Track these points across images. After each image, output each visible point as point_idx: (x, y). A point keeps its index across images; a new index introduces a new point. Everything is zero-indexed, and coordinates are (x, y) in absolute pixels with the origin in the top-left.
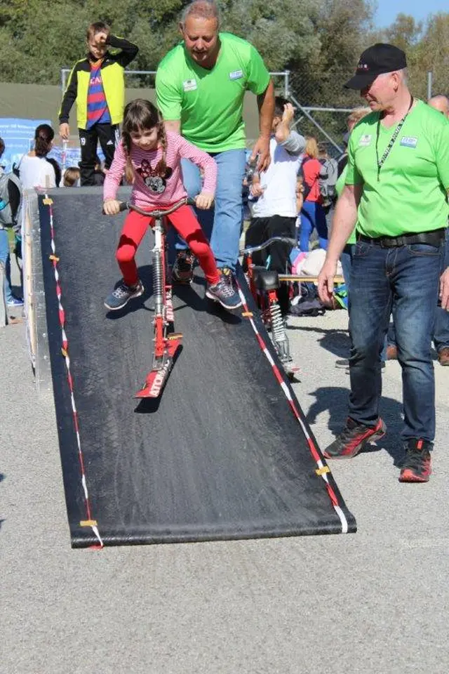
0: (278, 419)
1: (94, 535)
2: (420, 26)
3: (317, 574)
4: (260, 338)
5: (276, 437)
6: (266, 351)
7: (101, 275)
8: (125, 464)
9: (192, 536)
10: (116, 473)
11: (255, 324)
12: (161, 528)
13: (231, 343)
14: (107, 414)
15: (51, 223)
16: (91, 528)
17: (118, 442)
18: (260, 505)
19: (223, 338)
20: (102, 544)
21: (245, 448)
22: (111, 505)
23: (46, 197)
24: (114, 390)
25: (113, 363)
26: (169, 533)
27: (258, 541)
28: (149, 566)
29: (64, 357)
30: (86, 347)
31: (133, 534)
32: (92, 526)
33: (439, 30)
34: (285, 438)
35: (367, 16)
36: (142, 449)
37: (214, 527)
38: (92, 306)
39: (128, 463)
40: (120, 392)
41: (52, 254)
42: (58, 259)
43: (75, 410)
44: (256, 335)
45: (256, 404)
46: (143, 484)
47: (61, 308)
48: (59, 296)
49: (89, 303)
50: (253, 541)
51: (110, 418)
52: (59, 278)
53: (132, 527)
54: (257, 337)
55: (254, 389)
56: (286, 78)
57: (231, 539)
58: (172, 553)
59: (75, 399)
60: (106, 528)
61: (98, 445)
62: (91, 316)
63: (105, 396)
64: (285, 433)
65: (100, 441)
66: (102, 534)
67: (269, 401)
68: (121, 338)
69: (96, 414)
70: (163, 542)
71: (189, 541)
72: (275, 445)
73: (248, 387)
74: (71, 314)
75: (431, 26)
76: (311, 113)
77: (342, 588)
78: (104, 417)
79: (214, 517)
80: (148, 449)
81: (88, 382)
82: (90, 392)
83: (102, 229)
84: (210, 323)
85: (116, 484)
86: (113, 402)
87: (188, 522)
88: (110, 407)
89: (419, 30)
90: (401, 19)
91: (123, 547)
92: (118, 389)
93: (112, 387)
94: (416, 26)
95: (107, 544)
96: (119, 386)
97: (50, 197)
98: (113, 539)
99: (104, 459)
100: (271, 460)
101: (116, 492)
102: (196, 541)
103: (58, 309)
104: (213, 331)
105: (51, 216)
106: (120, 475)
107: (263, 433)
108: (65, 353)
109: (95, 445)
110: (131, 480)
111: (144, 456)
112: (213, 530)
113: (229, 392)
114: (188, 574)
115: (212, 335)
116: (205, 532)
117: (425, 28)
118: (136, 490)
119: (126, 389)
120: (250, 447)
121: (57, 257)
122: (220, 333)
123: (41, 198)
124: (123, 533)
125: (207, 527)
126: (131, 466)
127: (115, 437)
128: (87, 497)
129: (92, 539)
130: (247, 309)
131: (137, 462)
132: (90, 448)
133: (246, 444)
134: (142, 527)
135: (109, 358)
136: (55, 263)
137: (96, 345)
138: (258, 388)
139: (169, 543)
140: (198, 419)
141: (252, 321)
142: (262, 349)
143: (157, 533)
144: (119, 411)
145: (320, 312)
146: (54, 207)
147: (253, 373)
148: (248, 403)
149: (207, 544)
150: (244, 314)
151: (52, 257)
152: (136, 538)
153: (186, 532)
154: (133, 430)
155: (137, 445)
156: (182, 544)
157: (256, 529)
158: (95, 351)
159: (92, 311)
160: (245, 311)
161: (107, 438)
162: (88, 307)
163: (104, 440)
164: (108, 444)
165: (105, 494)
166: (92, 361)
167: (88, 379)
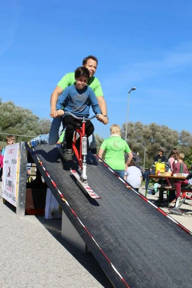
5: (187, 242)
10: (126, 261)
15: (34, 150)
22: (138, 283)
29: (65, 201)
30: (71, 196)
38: (64, 180)
41: (39, 161)
43: (84, 226)
47: (52, 181)
48: (49, 176)
49: (62, 179)
51: (103, 230)
52: (45, 169)
54: (140, 196)
59: (81, 221)
61: (107, 245)
62: (66, 184)
63: (93, 219)
67: (168, 224)
69: (95, 228)
74: (57, 183)
78: (100, 229)
81: (82, 212)
82: (85, 217)
85: (131, 268)
86: (99, 222)
88: (99, 225)
93: (94, 215)
96: (97, 215)
99: (114, 253)
106: (128, 262)
109: (105, 244)
122: (123, 194)
126: (132, 258)
127: (112, 240)
128: (122, 278)
131: (132, 254)
132: (103, 247)
136: (41, 164)
138: (158, 218)
141: (132, 189)
154: (118, 237)
155: (126, 246)
159: (65, 182)
161: (108, 240)
162: (63, 180)
163: (108, 242)
164: (111, 244)
165: (130, 275)
166: (78, 203)
167: (80, 210)
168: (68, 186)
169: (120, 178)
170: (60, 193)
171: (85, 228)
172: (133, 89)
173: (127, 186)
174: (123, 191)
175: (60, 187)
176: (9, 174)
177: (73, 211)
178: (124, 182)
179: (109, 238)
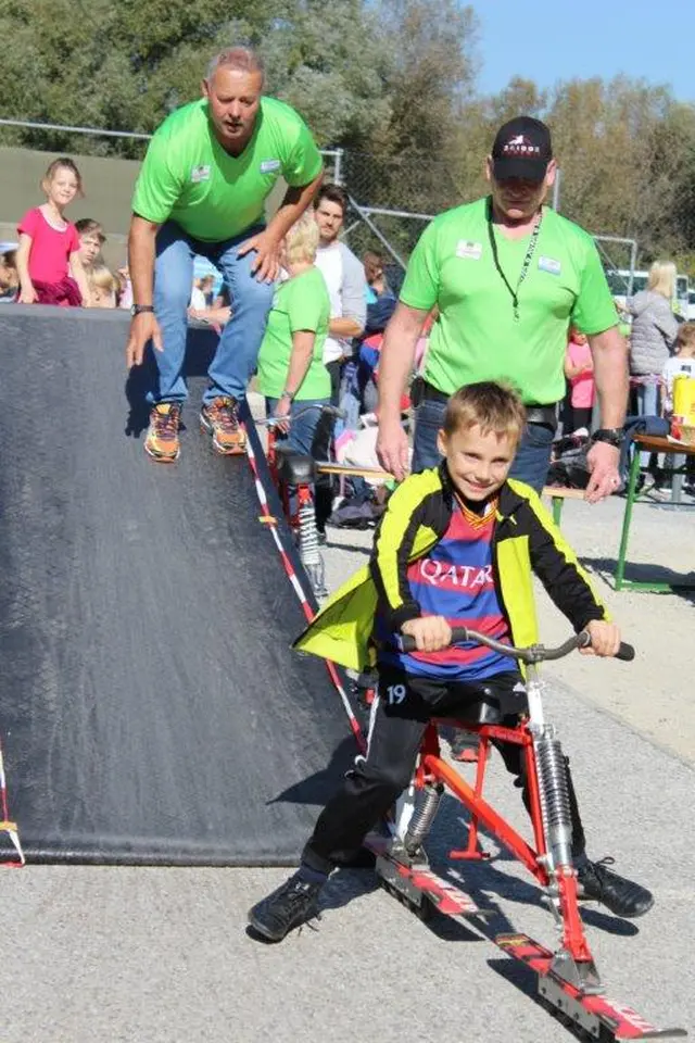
0: (307, 685)
1: (12, 846)
2: (544, 96)
3: (358, 928)
4: (286, 560)
5: (303, 713)
6: (294, 579)
7: (42, 443)
8: (66, 739)
9: (164, 856)
10: (50, 751)
11: (281, 537)
12: (117, 840)
13: (240, 562)
14: (41, 660)
16: (8, 833)
17: (57, 703)
18: (274, 815)
19: (228, 554)
20: (23, 861)
21: (254, 725)
22: (40, 801)
24: (54, 623)
25: (55, 581)
26: (129, 848)
27: (267, 870)
28: (95, 900)
30: (13, 552)
31: (74, 847)
32: (9, 830)
33: (574, 108)
34: (317, 715)
35: (465, 76)
36: (93, 715)
37: (201, 845)
38: (27, 488)
39: (71, 736)
40: (64, 626)
44: (280, 553)
45: (274, 661)
46: (92, 771)
49: (21, 483)
50: (260, 869)
51: (46, 665)
53: (72, 835)
54: (282, 556)
55: (272, 636)
56: (338, 161)
57: (224, 865)
58: (132, 882)
60: (32, 835)
61: (24, 707)
62: (25, 504)
63: (39, 631)
64: (316, 707)
65: (29, 701)
66: (24, 844)
68: (70, 543)
69: (23, 658)
70: (119, 863)
71: (160, 863)
72: (301, 724)
73: (264, 632)
75: (559, 99)
76: (373, 216)
77: (395, 952)
78: (37, 663)
79: (201, 831)
80: (101, 717)
81: (14, 608)
82: (17, 622)
83: (49, 371)
84: (211, 528)
85: (49, 769)
86: (52, 641)
87: (159, 834)
88: (47, 649)
89: (543, 104)
90: (517, 84)
91: (56, 867)
92: (60, 622)
93: (51, 616)
94: (539, 98)
95: (31, 861)
96: (62, 617)
98: (42, 853)
99: (33, 728)
100: (293, 747)
101: (50, 783)
102: (171, 864)
104: (214, 541)
106: (57, 754)
107: (282, 705)
109: (20, 706)
110: (73, 764)
111: (95, 728)
112: (198, 849)
113: (232, 636)
114: (157, 914)
115: (212, 549)
116: (185, 851)
117: (551, 101)
118: (82, 780)
119: (74, 621)
120: (260, 724)
122: (223, 545)
124: (57, 845)
125: (191, 844)
126: (76, 743)
127: (52, 695)
128: (4, 785)
129: (9, 852)
130: (267, 511)
131: (84, 734)
132: (12, 710)
133: (255, 721)
134: (86, 837)
135: (48, 573)
137: (29, 551)
138: (278, 634)
139: (128, 865)
140: (183, 675)
141: (273, 530)
142: (287, 576)
143: (109, 848)
144: (60, 656)
145: (371, 523)
147: (273, 612)
148: (262, 657)
149: (188, 870)
150: (262, 519)
152: (78, 854)
153: (156, 850)
154: (82, 687)
155: (85, 711)
156: (148, 868)
157: (265, 852)
158: (29, 558)
159: (25, 497)
160: (263, 514)
161: (39, 696)
162: (20, 490)
163: (34, 699)
164: (41, 706)
165: (32, 783)
166: (22, 575)
167: (14, 602)
174: (232, 534)
178: (263, 500)
179: (51, 685)
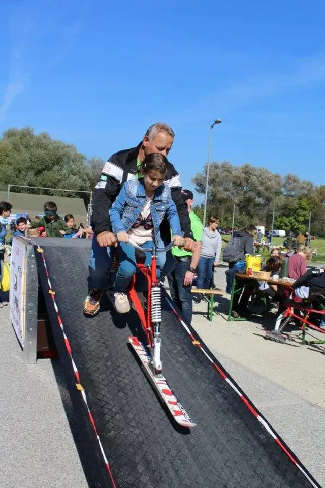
4: (215, 365)
6: (227, 380)
11: (206, 352)
13: (199, 371)
14: (136, 464)
15: (45, 265)
23: (39, 247)
24: (131, 430)
25: (120, 395)
29: (80, 391)
30: (93, 376)
38: (87, 333)
40: (137, 432)
41: (50, 289)
42: (54, 293)
43: (106, 462)
44: (212, 363)
47: (65, 337)
48: (62, 326)
49: (85, 332)
52: (58, 309)
54: (214, 365)
55: (241, 424)
59: (102, 445)
62: (89, 343)
63: (126, 438)
67: (259, 439)
69: (125, 464)
74: (74, 342)
78: (135, 467)
81: (107, 420)
82: (112, 432)
97: (41, 247)
103: (64, 339)
105: (44, 260)
108: (79, 387)
121: (53, 291)
122: (187, 362)
123: (35, 247)
130: (194, 338)
136: (53, 297)
141: (202, 349)
142: (224, 379)
146: (45, 254)
147: (231, 405)
151: (50, 292)
159: (88, 338)
160: (194, 341)
162: (85, 335)
166: (103, 392)
167: (105, 414)
168: (92, 348)
169: (182, 322)
170: (76, 370)
171: (108, 466)
172: (218, 122)
173: (193, 342)
174: (186, 353)
175: (78, 352)
176: (16, 285)
177: (92, 419)
178: (190, 333)
